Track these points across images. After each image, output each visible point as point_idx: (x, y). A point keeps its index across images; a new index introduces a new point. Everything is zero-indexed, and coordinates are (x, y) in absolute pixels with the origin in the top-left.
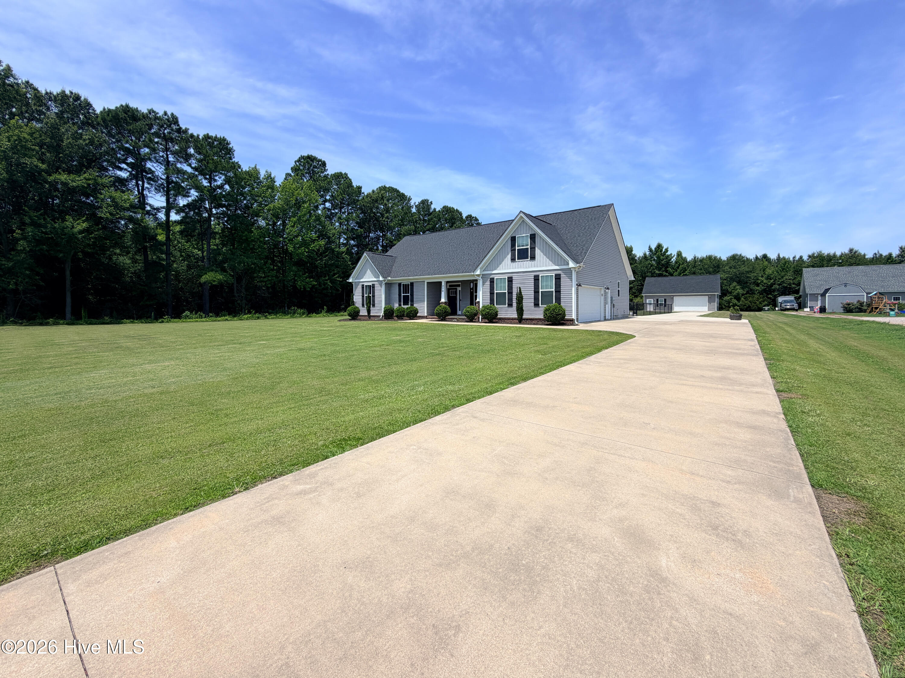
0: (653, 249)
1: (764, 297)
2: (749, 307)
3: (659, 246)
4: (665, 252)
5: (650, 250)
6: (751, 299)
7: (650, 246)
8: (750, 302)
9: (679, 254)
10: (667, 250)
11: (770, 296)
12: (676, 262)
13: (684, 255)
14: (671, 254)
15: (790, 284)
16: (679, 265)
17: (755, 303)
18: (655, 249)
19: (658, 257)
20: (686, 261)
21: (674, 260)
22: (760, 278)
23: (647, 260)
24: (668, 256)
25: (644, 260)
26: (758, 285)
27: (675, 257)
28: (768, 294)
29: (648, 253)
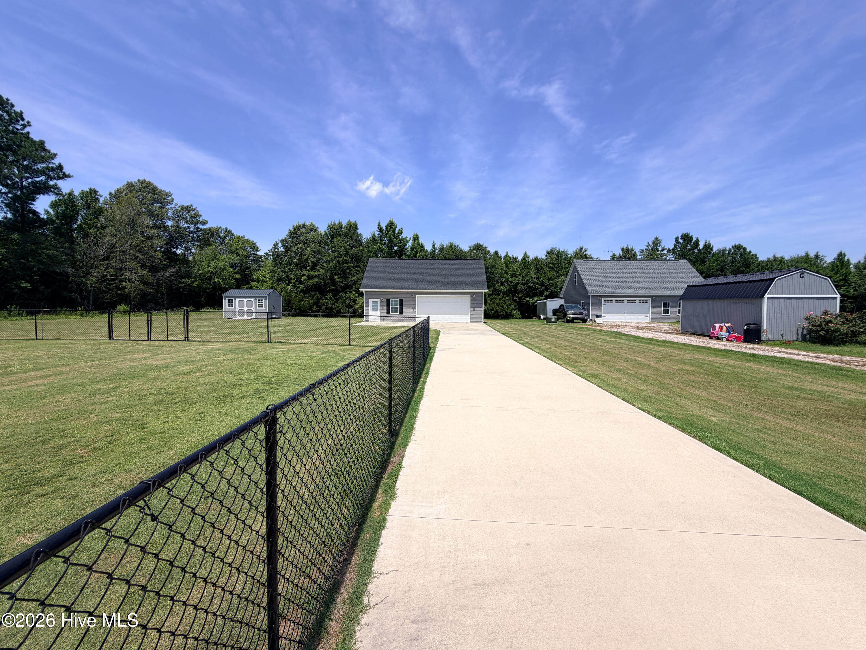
0: (384, 228)
1: (510, 299)
2: (497, 311)
3: (391, 225)
4: (398, 233)
5: (380, 229)
6: (497, 302)
7: (379, 224)
8: (497, 305)
9: (416, 238)
10: (401, 232)
11: (515, 298)
12: (412, 249)
13: (421, 240)
14: (406, 238)
15: (535, 284)
16: (416, 253)
17: (503, 307)
18: (386, 227)
19: (390, 240)
20: (424, 250)
21: (409, 245)
22: (505, 275)
23: (376, 243)
24: (403, 239)
25: (372, 243)
26: (502, 284)
27: (411, 241)
28: (514, 296)
29: (377, 233)
